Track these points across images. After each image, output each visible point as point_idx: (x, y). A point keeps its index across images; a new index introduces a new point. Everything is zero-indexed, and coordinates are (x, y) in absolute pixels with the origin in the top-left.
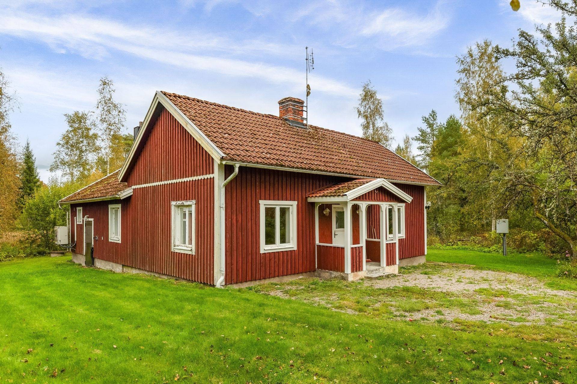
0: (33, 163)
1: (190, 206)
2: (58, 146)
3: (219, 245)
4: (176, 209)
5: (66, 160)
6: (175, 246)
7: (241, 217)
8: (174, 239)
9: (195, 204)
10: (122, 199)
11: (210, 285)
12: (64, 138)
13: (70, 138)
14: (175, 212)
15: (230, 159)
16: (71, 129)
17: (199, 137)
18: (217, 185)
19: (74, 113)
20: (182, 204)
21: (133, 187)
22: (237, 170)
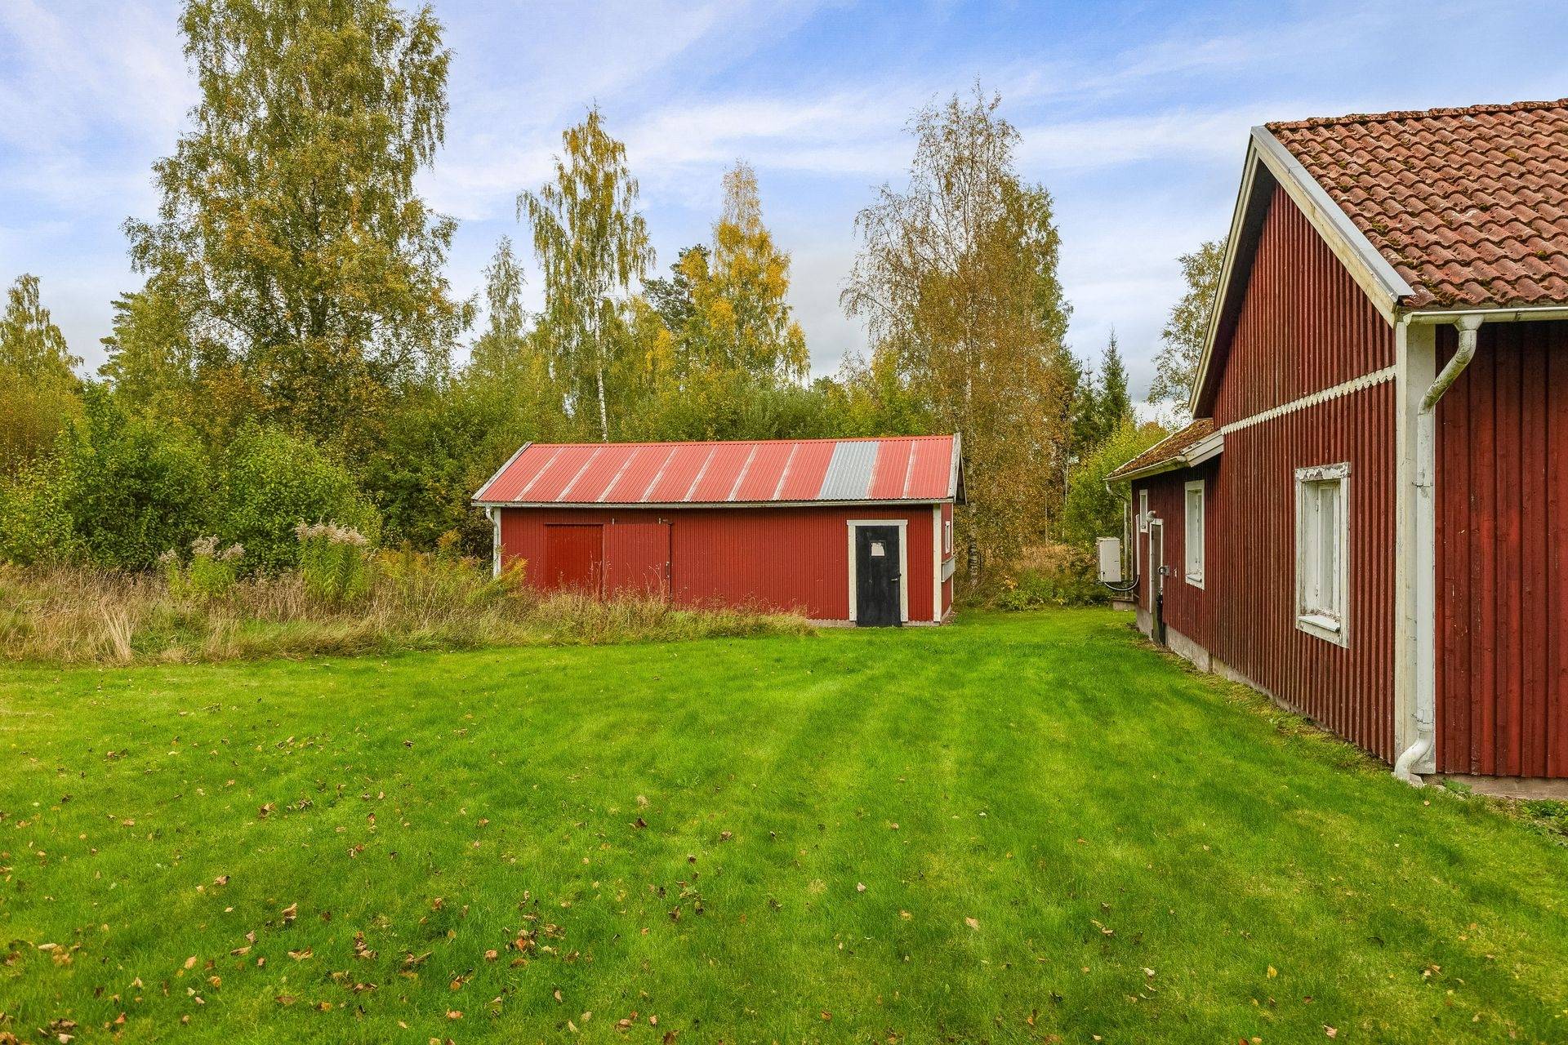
0: (1123, 387)
1: (1336, 483)
2: (1166, 339)
3: (1410, 623)
4: (1310, 493)
5: (1182, 371)
6: (1304, 612)
7: (1516, 523)
8: (1303, 588)
9: (1349, 476)
10: (1192, 465)
11: (1385, 763)
12: (1178, 317)
13: (1191, 314)
14: (1305, 504)
15: (1434, 302)
16: (1194, 291)
17: (1340, 245)
18: (1404, 406)
19: (1200, 249)
20: (1319, 478)
21: (1225, 430)
22: (1468, 341)
